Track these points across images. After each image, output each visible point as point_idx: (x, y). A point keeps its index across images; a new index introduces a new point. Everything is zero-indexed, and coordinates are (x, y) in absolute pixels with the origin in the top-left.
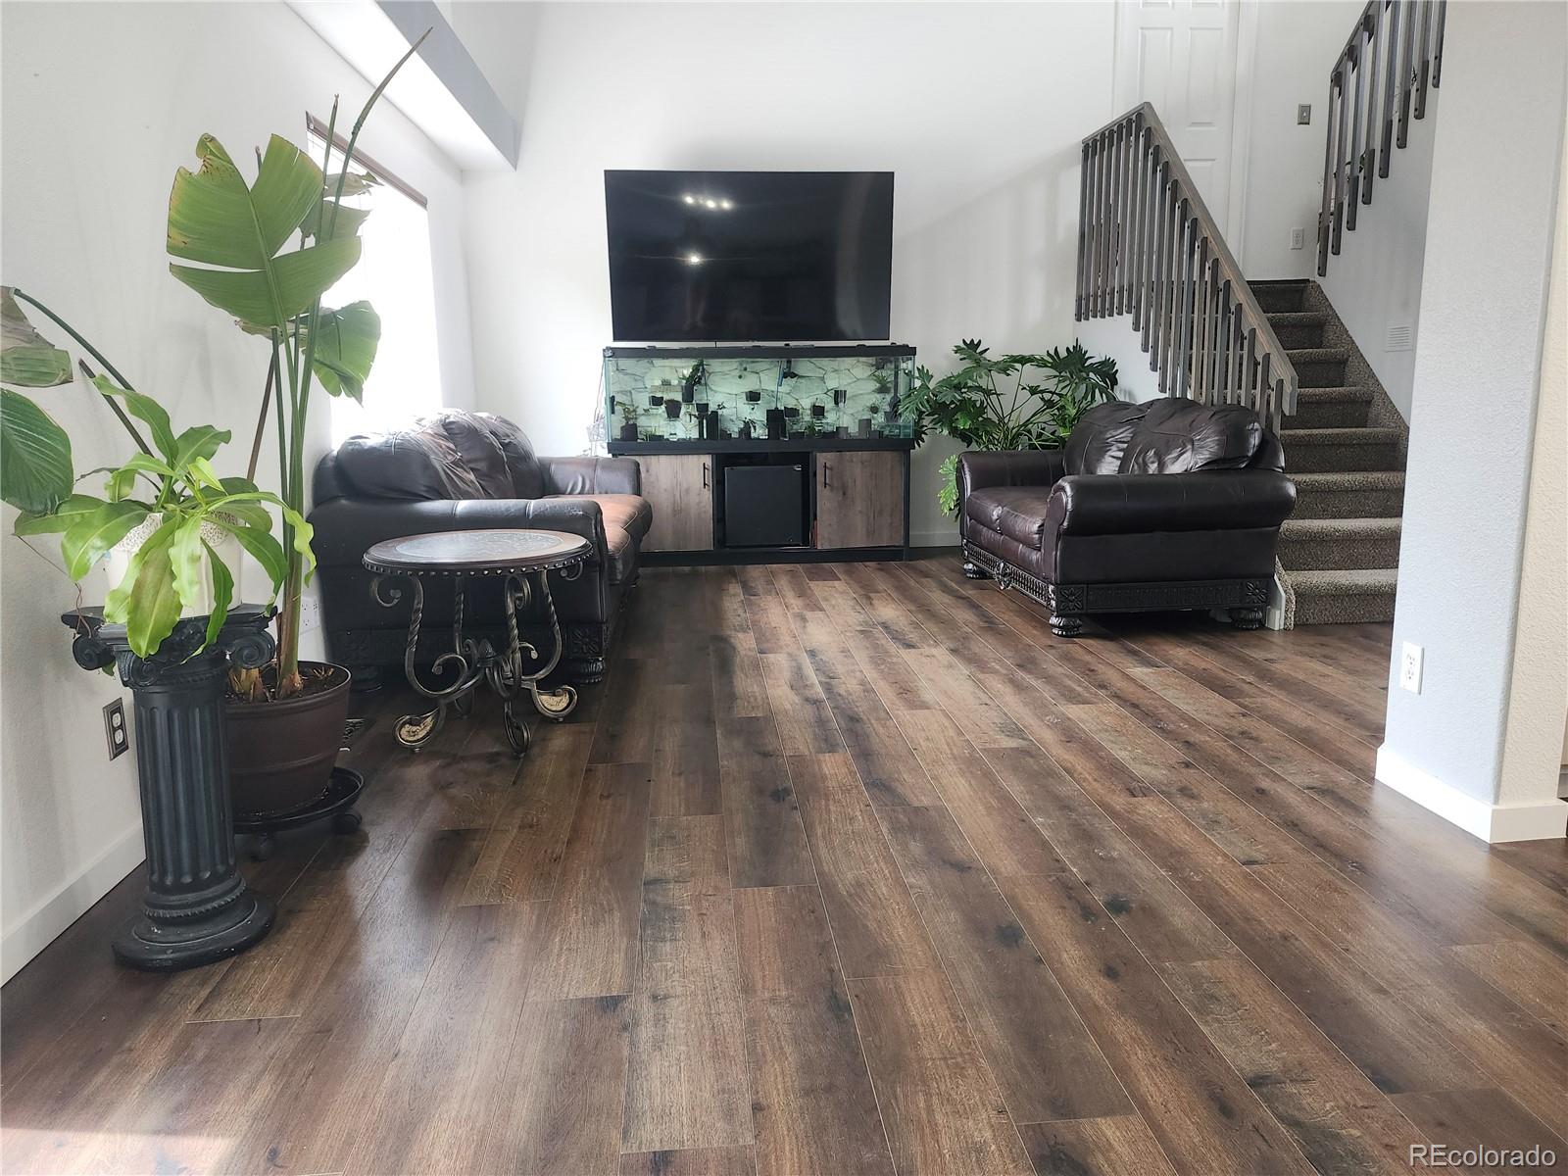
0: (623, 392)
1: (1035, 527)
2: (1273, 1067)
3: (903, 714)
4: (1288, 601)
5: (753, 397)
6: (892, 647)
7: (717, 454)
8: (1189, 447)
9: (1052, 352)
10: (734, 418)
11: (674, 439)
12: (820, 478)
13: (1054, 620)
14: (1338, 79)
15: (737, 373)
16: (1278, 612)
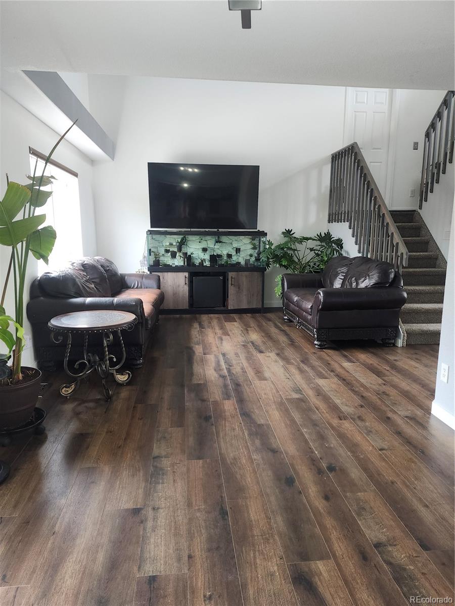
0: (155, 247)
1: (310, 307)
2: (383, 539)
3: (257, 383)
4: (404, 336)
5: (205, 250)
6: (254, 352)
7: (190, 272)
8: (368, 277)
9: (319, 234)
10: (197, 258)
11: (174, 266)
12: (230, 282)
13: (316, 342)
14: (428, 135)
15: (198, 241)
16: (400, 340)
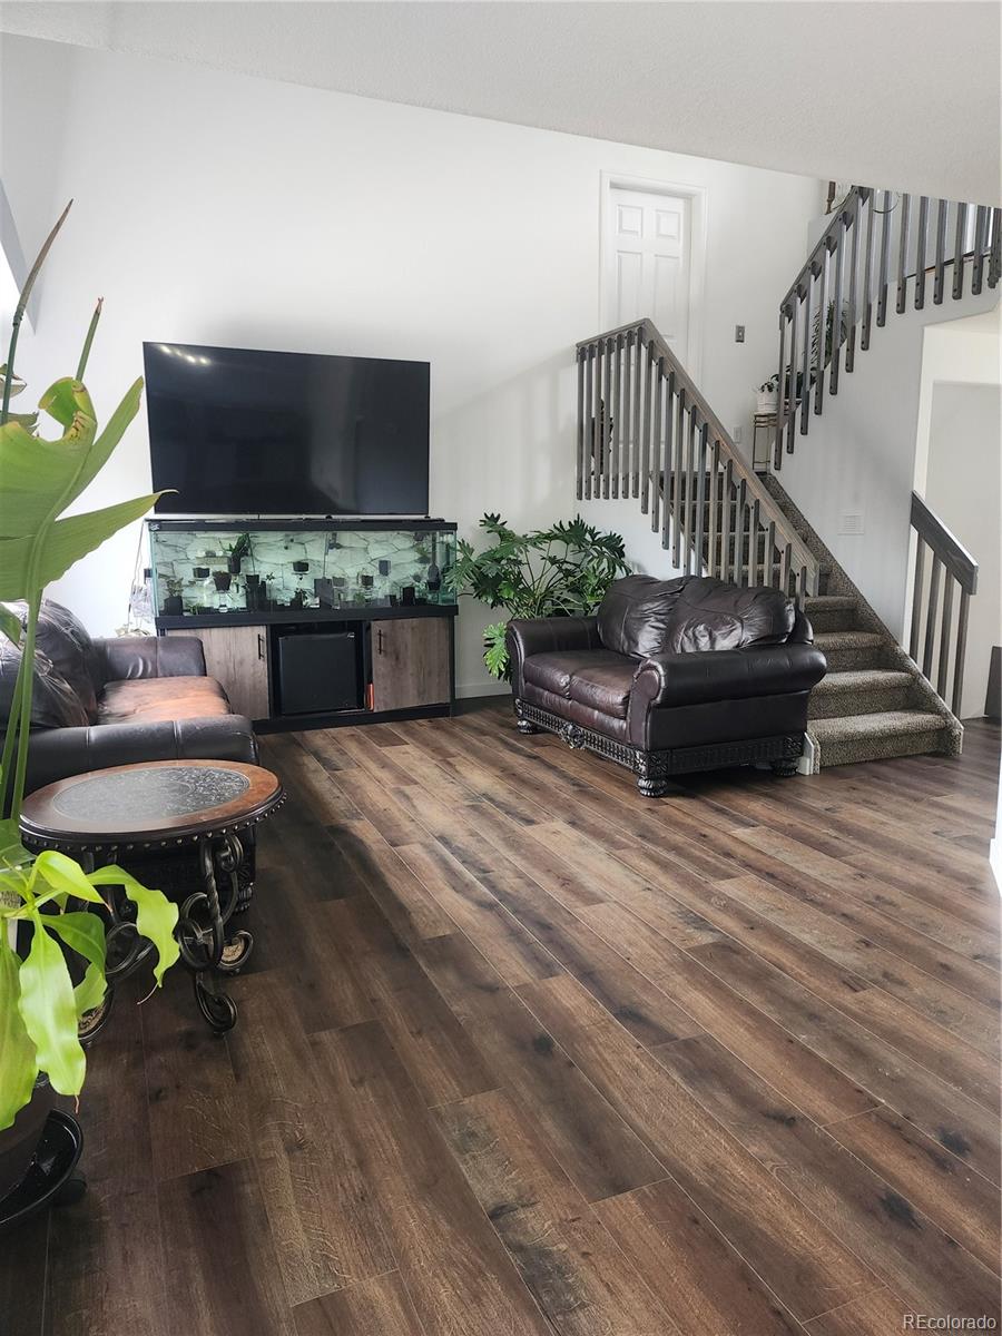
0: (165, 564)
1: (620, 699)
3: (581, 910)
5: (301, 567)
6: (516, 825)
7: (271, 625)
8: (739, 624)
9: (558, 526)
10: (281, 587)
11: (224, 610)
12: (375, 645)
13: (643, 783)
14: (788, 311)
15: (283, 544)
16: (808, 760)
